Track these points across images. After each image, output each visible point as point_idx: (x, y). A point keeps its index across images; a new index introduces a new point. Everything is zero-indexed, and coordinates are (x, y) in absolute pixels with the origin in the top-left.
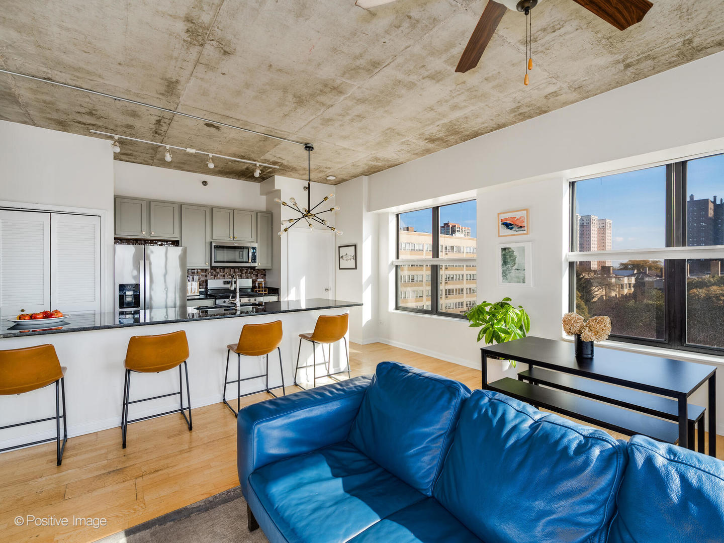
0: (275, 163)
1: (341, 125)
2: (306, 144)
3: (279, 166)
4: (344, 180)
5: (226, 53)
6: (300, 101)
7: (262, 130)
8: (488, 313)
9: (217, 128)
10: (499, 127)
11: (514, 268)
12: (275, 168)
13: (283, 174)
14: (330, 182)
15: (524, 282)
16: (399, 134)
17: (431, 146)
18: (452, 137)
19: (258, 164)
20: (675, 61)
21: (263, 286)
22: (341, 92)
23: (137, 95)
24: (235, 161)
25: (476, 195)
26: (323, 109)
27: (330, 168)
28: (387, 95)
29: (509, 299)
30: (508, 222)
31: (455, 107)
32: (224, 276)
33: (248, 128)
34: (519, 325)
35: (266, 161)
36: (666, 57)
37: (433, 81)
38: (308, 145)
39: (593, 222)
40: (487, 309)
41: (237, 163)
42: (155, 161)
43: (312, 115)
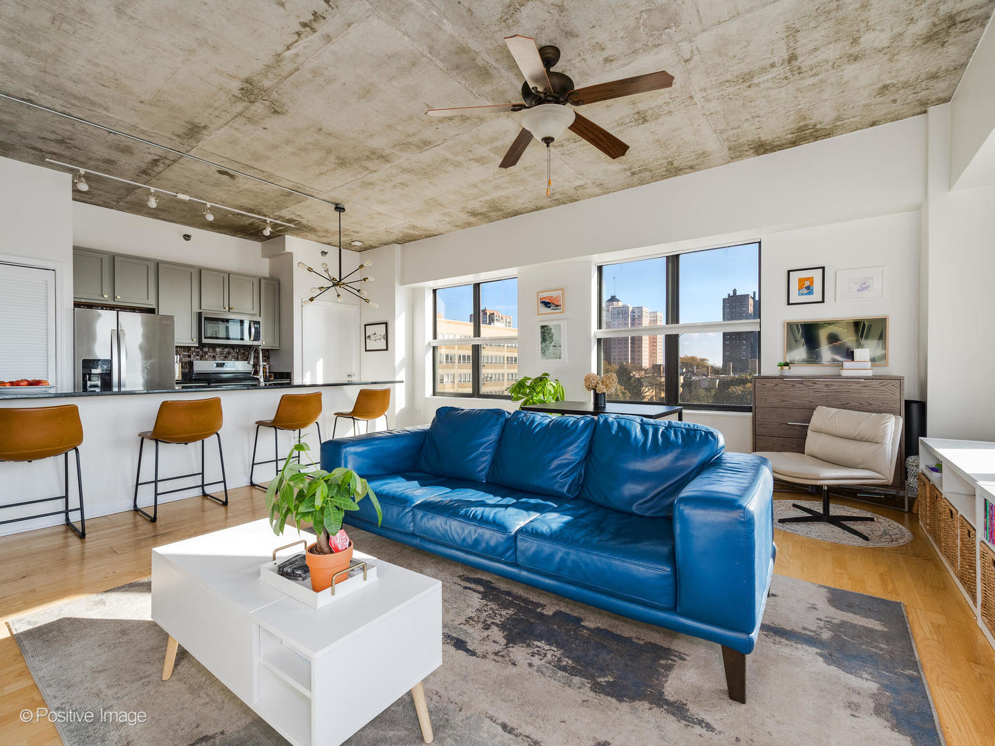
0: (290, 221)
1: (382, 190)
2: (337, 204)
3: (295, 225)
4: (371, 247)
5: (276, 112)
6: (342, 163)
7: (289, 184)
8: (528, 387)
9: (232, 176)
10: (538, 209)
11: (552, 344)
12: (289, 227)
13: (297, 235)
14: (354, 248)
15: (560, 358)
16: (441, 205)
17: (473, 219)
18: (494, 213)
19: (270, 221)
20: (665, 175)
21: (268, 370)
22: (388, 161)
23: (143, 132)
24: (238, 214)
25: (516, 273)
26: (367, 172)
27: (358, 233)
28: (433, 169)
29: (547, 374)
30: (547, 301)
31: (497, 187)
33: (271, 180)
34: (556, 397)
35: (280, 217)
36: (659, 171)
37: (478, 163)
38: (339, 206)
39: (644, 314)
40: (528, 384)
41: (240, 216)
42: (120, 203)
43: (352, 177)
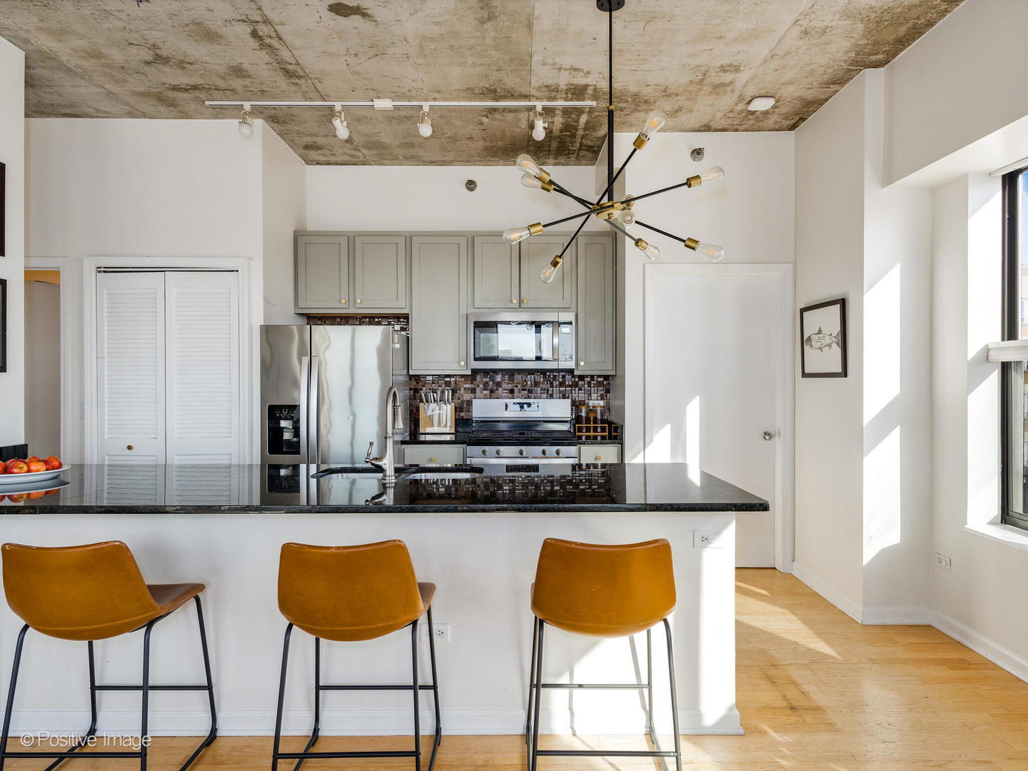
0: (576, 91)
3: (595, 98)
4: (810, 105)
9: (361, 12)
12: (592, 110)
14: (769, 123)
19: (539, 105)
21: (599, 417)
32: (512, 391)
35: (552, 90)
42: (363, 152)
